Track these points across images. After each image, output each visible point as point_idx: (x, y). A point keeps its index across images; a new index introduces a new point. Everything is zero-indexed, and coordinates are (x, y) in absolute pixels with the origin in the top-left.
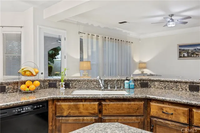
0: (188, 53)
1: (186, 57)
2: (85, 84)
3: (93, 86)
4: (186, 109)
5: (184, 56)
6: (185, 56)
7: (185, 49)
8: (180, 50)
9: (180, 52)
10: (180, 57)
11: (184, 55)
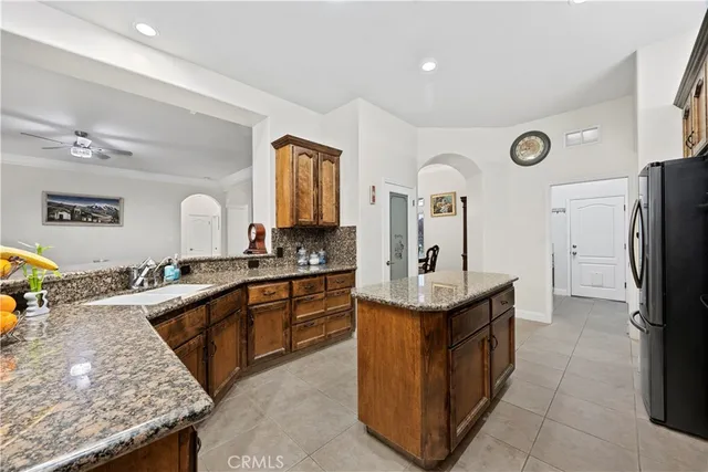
0: (72, 213)
1: (67, 220)
2: (85, 287)
3: (103, 289)
4: (287, 283)
5: (61, 219)
6: (65, 217)
7: (65, 203)
8: (49, 204)
9: (49, 210)
10: (50, 219)
11: (61, 216)
